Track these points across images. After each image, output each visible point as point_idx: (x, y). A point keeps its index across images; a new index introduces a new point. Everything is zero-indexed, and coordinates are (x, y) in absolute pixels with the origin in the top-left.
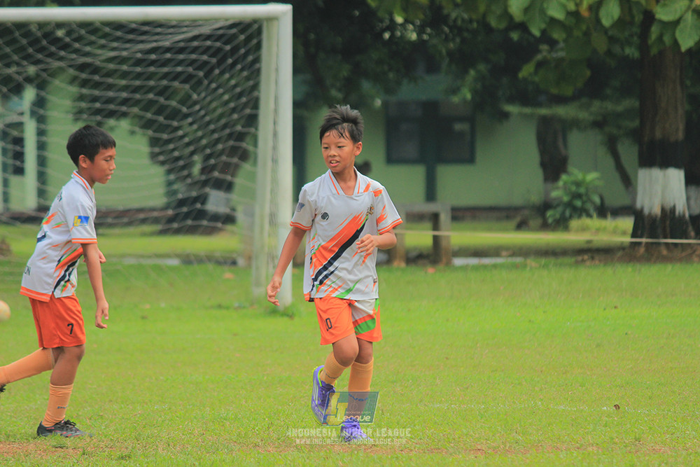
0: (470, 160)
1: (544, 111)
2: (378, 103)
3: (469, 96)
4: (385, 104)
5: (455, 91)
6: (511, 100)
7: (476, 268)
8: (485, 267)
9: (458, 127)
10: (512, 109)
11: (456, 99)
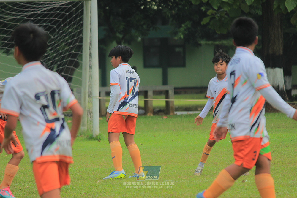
0: (184, 65)
1: (217, 43)
2: (140, 39)
3: (182, 37)
4: (143, 40)
5: (176, 33)
6: (202, 37)
7: (186, 116)
8: (190, 115)
9: (177, 50)
10: (203, 42)
11: (176, 38)
